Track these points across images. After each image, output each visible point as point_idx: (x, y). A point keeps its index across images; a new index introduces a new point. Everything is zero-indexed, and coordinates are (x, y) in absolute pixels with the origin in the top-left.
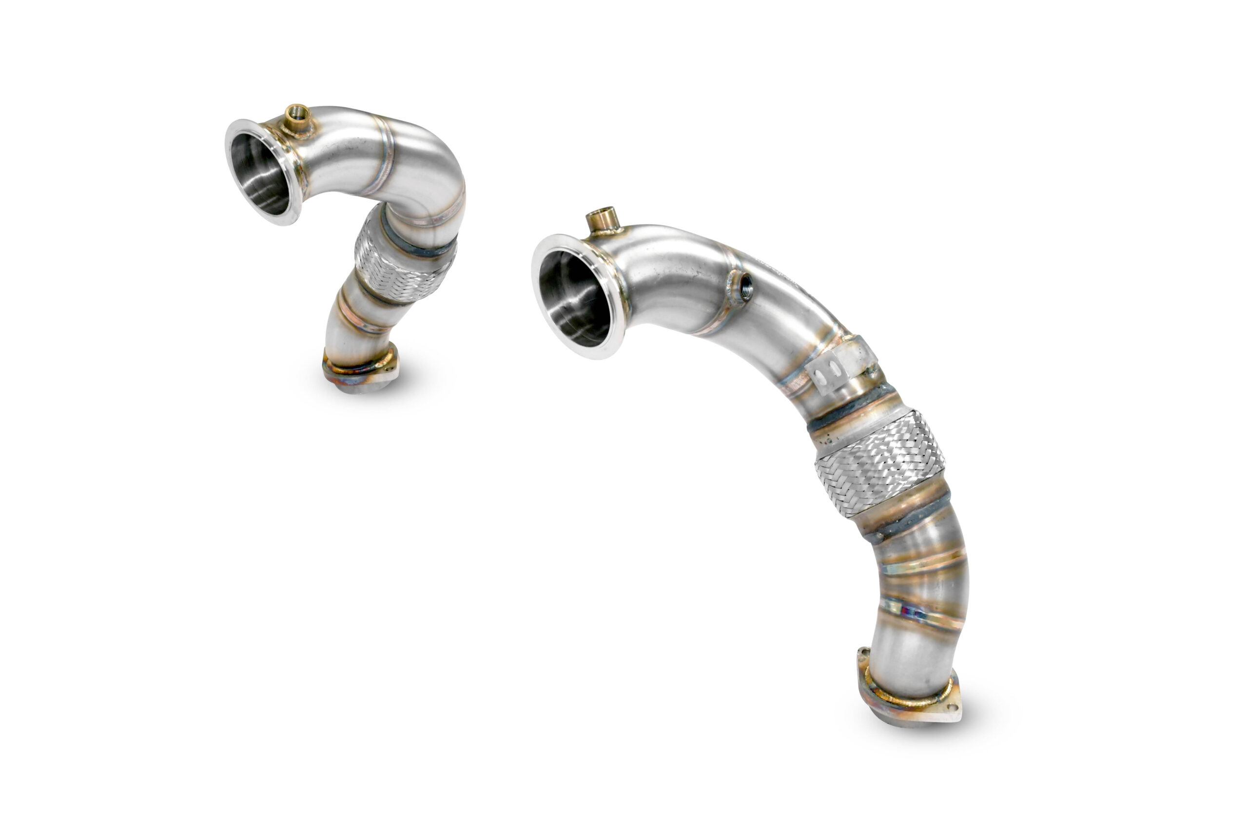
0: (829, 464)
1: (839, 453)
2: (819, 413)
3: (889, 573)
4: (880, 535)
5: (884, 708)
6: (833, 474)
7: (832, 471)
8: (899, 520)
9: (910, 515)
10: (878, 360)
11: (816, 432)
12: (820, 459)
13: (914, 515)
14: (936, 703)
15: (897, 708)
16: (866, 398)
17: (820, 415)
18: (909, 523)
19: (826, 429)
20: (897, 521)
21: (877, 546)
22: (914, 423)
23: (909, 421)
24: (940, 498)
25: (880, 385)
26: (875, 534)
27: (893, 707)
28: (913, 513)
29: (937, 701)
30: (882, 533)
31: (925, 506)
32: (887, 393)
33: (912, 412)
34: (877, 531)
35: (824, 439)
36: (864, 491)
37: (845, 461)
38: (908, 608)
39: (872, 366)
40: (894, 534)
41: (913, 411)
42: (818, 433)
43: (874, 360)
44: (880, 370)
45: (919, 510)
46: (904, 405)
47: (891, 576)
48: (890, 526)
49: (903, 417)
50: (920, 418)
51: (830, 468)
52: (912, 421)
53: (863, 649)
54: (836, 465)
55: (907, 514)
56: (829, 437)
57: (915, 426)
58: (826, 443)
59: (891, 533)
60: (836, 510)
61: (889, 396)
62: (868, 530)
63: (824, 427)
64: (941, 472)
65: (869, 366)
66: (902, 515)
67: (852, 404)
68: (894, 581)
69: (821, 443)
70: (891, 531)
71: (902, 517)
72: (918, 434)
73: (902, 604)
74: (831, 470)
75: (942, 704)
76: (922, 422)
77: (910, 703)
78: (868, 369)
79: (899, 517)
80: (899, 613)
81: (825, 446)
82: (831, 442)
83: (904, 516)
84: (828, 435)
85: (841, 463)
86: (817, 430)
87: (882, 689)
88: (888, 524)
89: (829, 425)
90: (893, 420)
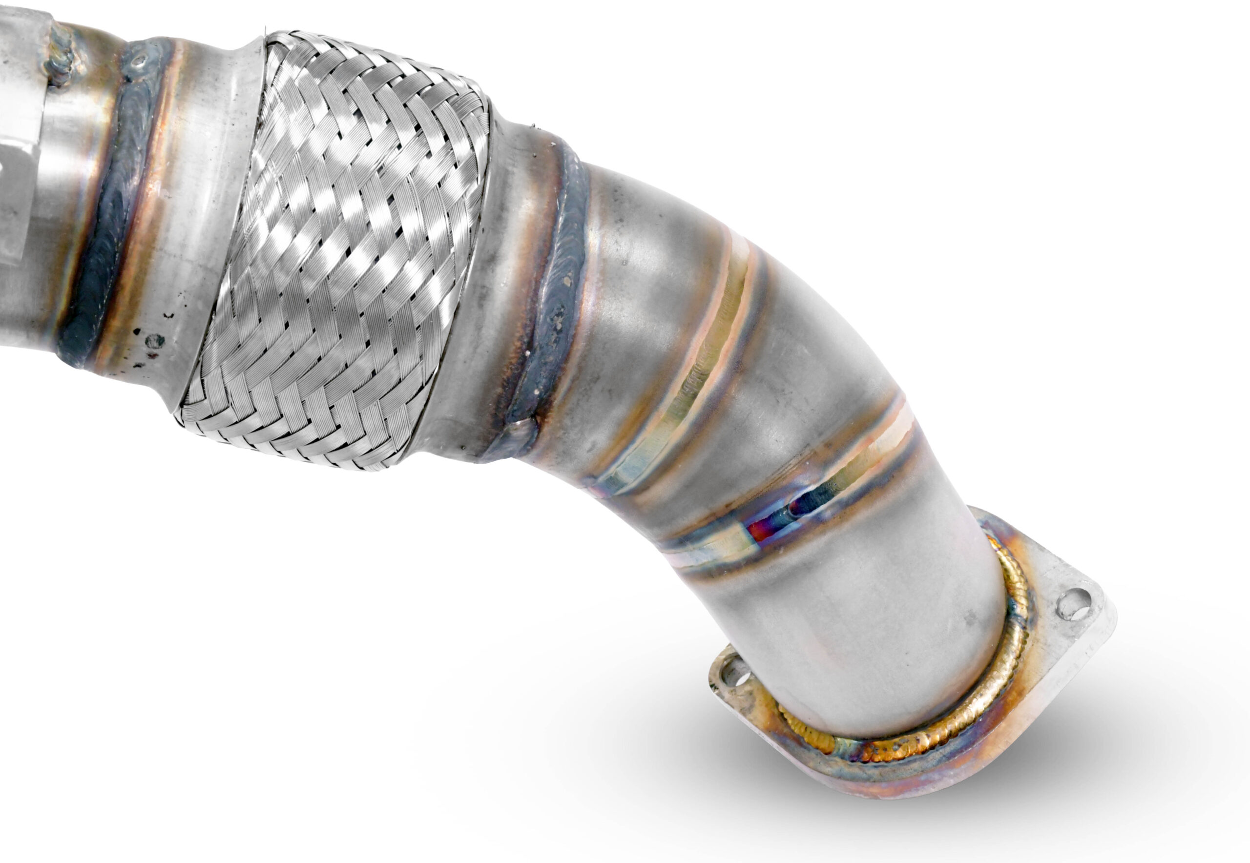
0: (217, 398)
1: (214, 350)
2: (54, 305)
3: (632, 483)
4: (520, 428)
5: (936, 776)
6: (256, 410)
7: (241, 400)
8: (530, 346)
9: (541, 306)
10: (48, 16)
11: (99, 354)
12: (182, 405)
13: (551, 295)
14: (1027, 635)
15: (966, 747)
16: (126, 144)
17: (62, 304)
18: (559, 327)
19: (116, 323)
20: (528, 353)
21: (534, 452)
22: (305, 71)
23: (291, 81)
24: (560, 184)
25: (125, 72)
26: (507, 436)
27: (952, 755)
28: (544, 291)
29: (1024, 628)
30: (522, 418)
31: (551, 247)
32: (162, 73)
33: (272, 54)
34: (504, 424)
35: (139, 349)
36: (374, 373)
37: (253, 349)
38: (764, 515)
39: (52, 48)
40: (552, 388)
41: (270, 44)
42: (106, 351)
43: (40, 25)
44: (82, 34)
45: (550, 272)
46: (232, 55)
47: (645, 486)
48: (524, 381)
49: (265, 89)
50: (305, 46)
51: (229, 404)
52: (292, 72)
53: (718, 673)
54: (235, 385)
55: (533, 312)
56: (142, 337)
57: (318, 81)
58: (152, 356)
59: (540, 396)
60: (348, 473)
61: (174, 74)
62: (478, 445)
63: (105, 324)
64: (495, 116)
65: (45, 54)
66: (525, 326)
67: (110, 191)
68: (663, 490)
69: (138, 366)
70: (537, 392)
71: (528, 330)
72: (345, 91)
73: (742, 521)
74: (237, 404)
75: (1040, 622)
76: (323, 48)
77: (978, 704)
78: (49, 65)
79: (520, 339)
80: (752, 549)
81: (157, 364)
82: (161, 341)
83: (533, 322)
84: (137, 332)
85: (245, 368)
86: (98, 342)
87: (881, 738)
88: (511, 384)
89: (110, 309)
90: (254, 124)
